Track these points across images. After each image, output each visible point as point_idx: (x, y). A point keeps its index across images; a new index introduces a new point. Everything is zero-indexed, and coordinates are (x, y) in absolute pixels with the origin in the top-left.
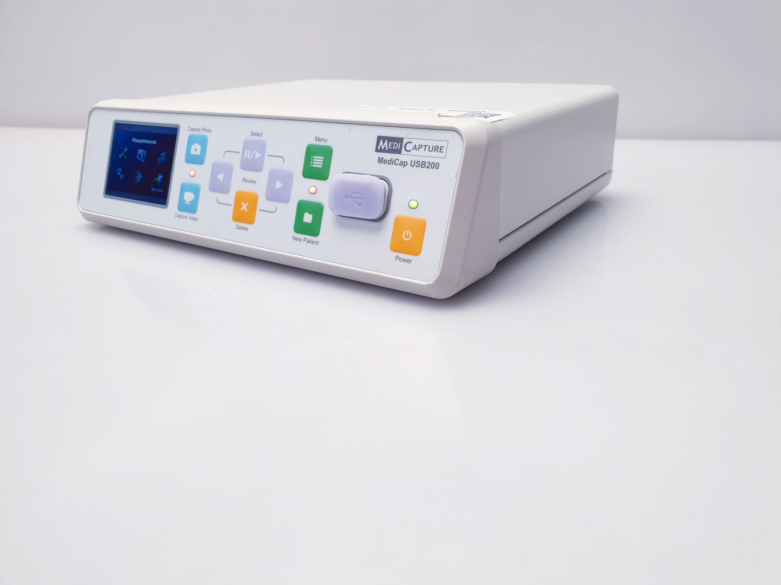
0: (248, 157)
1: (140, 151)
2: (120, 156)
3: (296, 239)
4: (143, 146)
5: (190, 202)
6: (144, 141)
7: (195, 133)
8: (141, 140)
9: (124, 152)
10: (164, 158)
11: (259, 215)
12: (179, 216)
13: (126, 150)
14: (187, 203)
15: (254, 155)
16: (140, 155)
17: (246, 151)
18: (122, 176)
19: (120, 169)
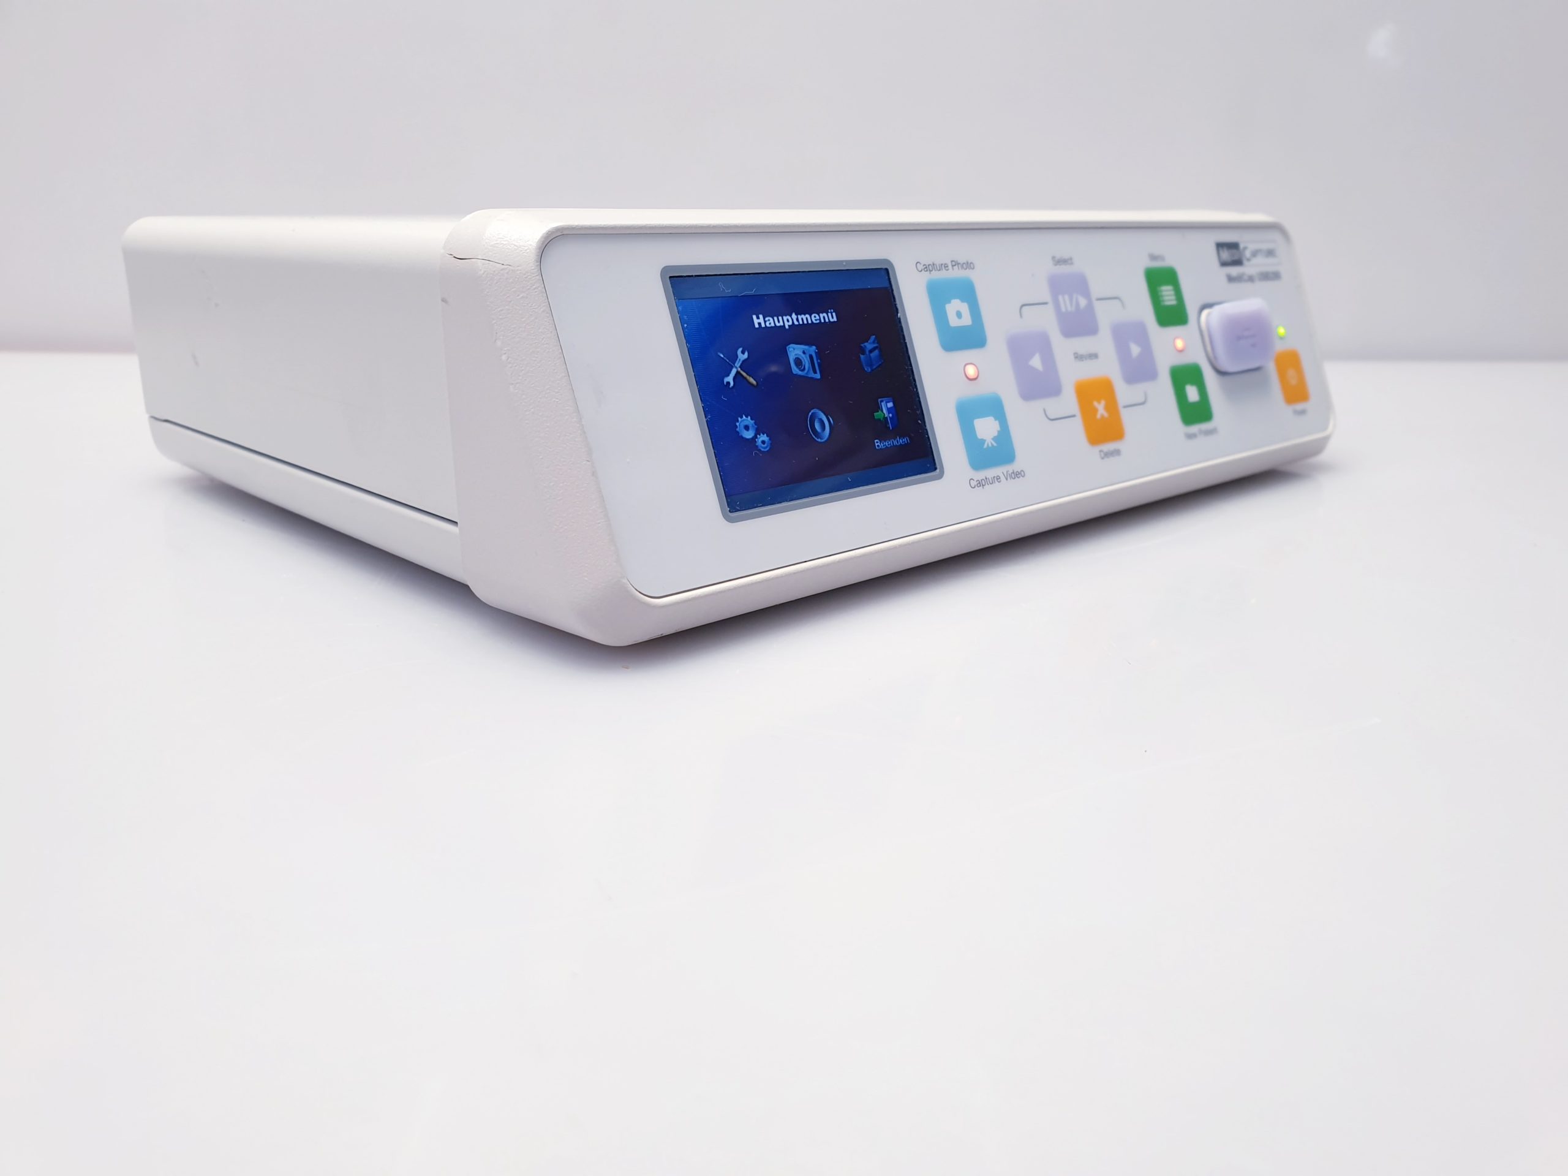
0: (1069, 309)
1: (795, 351)
2: (730, 379)
3: (1190, 436)
4: (799, 334)
5: (995, 439)
6: (797, 320)
7: (936, 275)
8: (785, 318)
9: (738, 364)
10: (876, 352)
11: (1128, 418)
12: (980, 484)
13: (743, 356)
14: (988, 445)
15: (1078, 304)
16: (798, 362)
17: (1060, 298)
18: (763, 437)
19: (747, 420)
